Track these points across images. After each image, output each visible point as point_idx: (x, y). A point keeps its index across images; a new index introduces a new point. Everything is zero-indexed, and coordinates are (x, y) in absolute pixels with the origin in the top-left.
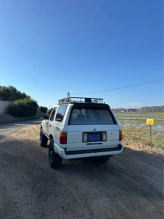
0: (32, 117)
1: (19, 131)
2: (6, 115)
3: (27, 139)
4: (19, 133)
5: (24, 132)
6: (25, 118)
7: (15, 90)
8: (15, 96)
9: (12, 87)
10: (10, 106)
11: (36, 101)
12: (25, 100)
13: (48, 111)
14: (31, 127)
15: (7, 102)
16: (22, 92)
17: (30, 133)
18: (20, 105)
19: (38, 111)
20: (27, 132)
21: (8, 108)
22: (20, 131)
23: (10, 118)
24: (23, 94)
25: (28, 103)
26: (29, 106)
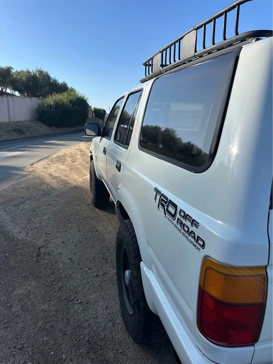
0: (80, 126)
1: (53, 156)
2: (34, 124)
3: (66, 178)
4: (52, 161)
5: (62, 159)
6: (67, 129)
7: (48, 77)
8: (48, 88)
9: (41, 72)
10: (39, 106)
11: (85, 98)
12: (65, 94)
13: (107, 116)
14: (77, 148)
15: (35, 99)
16: (60, 81)
17: (74, 161)
18: (58, 106)
19: (90, 115)
20: (69, 159)
21: (37, 110)
22: (55, 155)
23: (43, 129)
24: (62, 84)
25: (71, 101)
26: (73, 106)
